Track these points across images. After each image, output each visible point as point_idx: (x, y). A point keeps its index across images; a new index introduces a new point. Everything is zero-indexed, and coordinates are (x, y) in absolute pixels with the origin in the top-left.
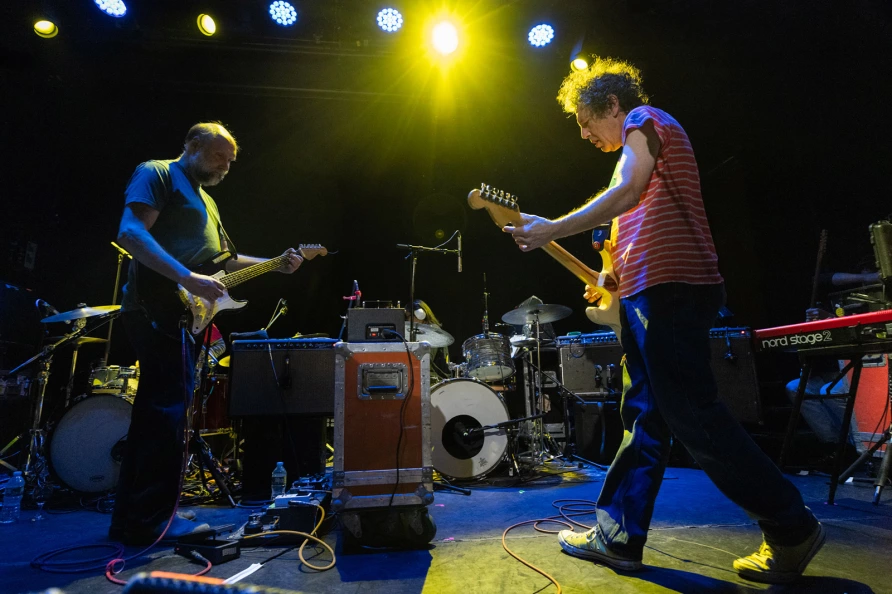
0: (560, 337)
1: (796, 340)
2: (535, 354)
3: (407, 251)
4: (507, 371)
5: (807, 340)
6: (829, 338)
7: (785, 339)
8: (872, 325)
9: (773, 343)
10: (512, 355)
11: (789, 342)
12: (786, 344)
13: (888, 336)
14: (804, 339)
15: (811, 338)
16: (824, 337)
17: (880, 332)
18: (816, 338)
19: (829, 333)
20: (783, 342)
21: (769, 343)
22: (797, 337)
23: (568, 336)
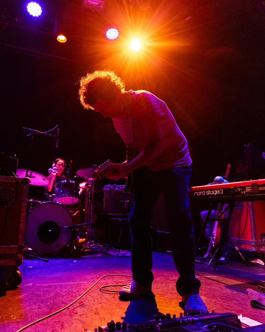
0: (105, 186)
1: (209, 193)
2: (91, 193)
3: (29, 132)
4: (76, 200)
5: (213, 193)
6: (222, 193)
7: (204, 192)
8: (240, 188)
9: (199, 194)
10: (80, 192)
11: (206, 193)
12: (204, 194)
13: (246, 193)
14: (212, 193)
15: (215, 192)
16: (220, 192)
17: (243, 191)
18: (217, 192)
19: (222, 190)
20: (203, 193)
21: (197, 194)
22: (209, 191)
23: (109, 186)
